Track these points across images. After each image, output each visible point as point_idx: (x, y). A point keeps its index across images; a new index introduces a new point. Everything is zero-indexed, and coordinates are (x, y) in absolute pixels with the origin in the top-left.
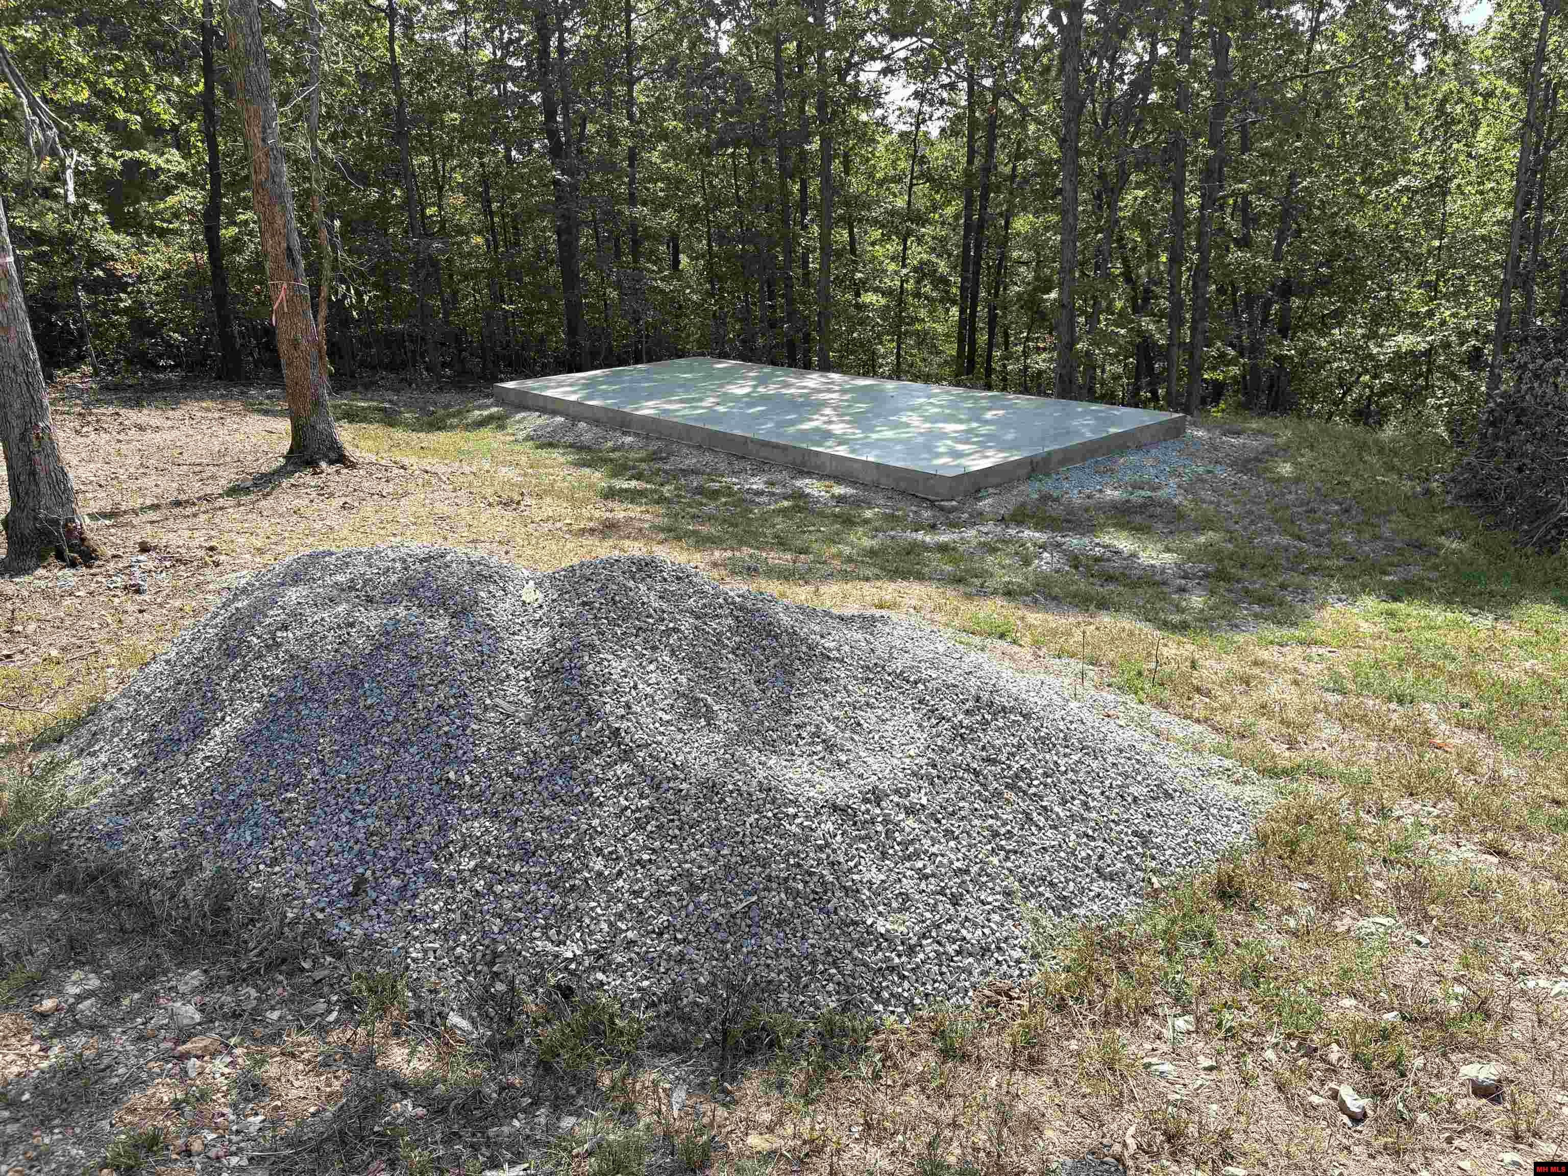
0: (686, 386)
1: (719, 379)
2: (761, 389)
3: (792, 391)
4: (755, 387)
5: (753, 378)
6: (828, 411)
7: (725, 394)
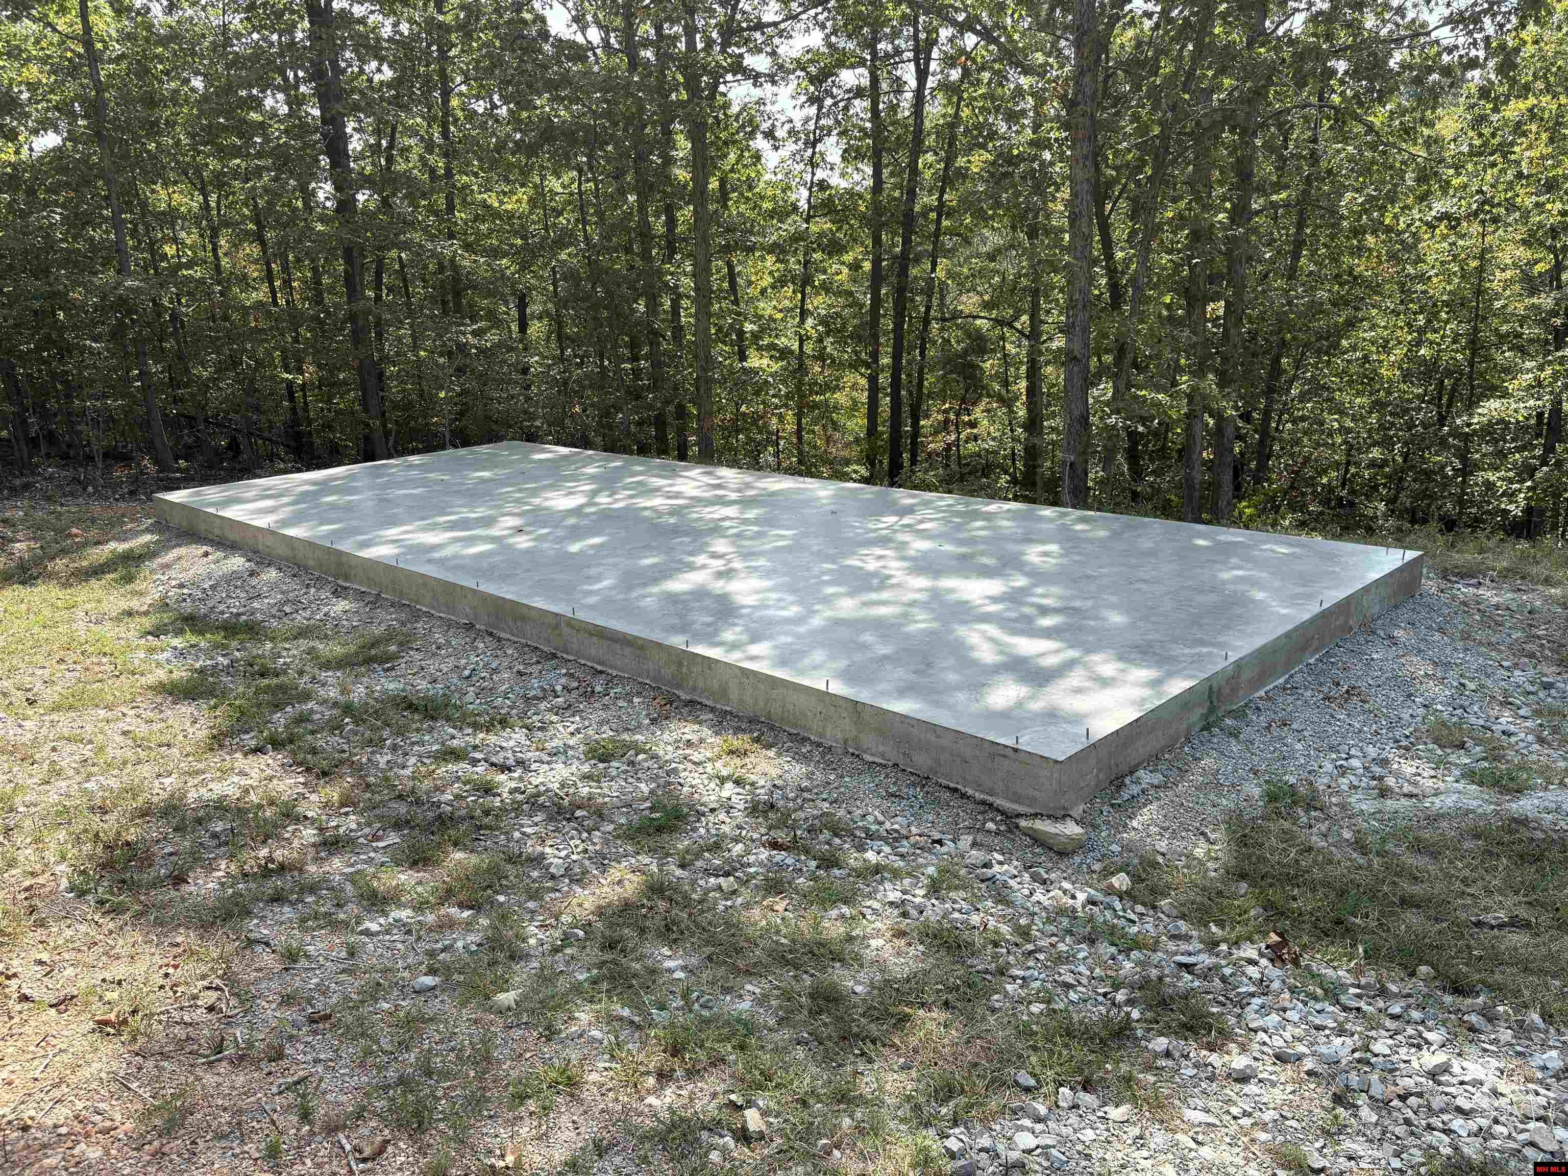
0: (475, 495)
1: (536, 479)
2: (603, 499)
3: (656, 501)
4: (595, 493)
5: (593, 478)
6: (720, 546)
7: (538, 509)
